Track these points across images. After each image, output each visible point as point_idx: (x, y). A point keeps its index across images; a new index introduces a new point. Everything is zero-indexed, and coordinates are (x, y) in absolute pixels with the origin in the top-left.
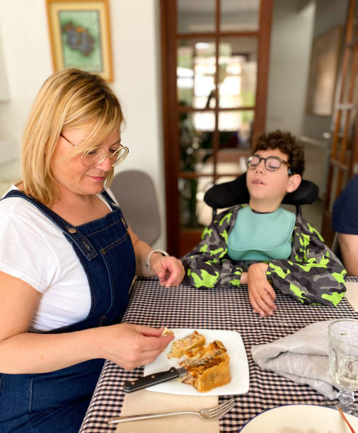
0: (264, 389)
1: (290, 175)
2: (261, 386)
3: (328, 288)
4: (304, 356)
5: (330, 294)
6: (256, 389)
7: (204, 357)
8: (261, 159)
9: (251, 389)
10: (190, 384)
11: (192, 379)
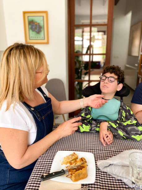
0: (102, 181)
1: (118, 84)
2: (101, 179)
3: (135, 133)
4: (120, 167)
5: (135, 136)
6: (98, 181)
7: (77, 165)
8: (106, 77)
9: (96, 181)
10: (69, 177)
11: (70, 176)
